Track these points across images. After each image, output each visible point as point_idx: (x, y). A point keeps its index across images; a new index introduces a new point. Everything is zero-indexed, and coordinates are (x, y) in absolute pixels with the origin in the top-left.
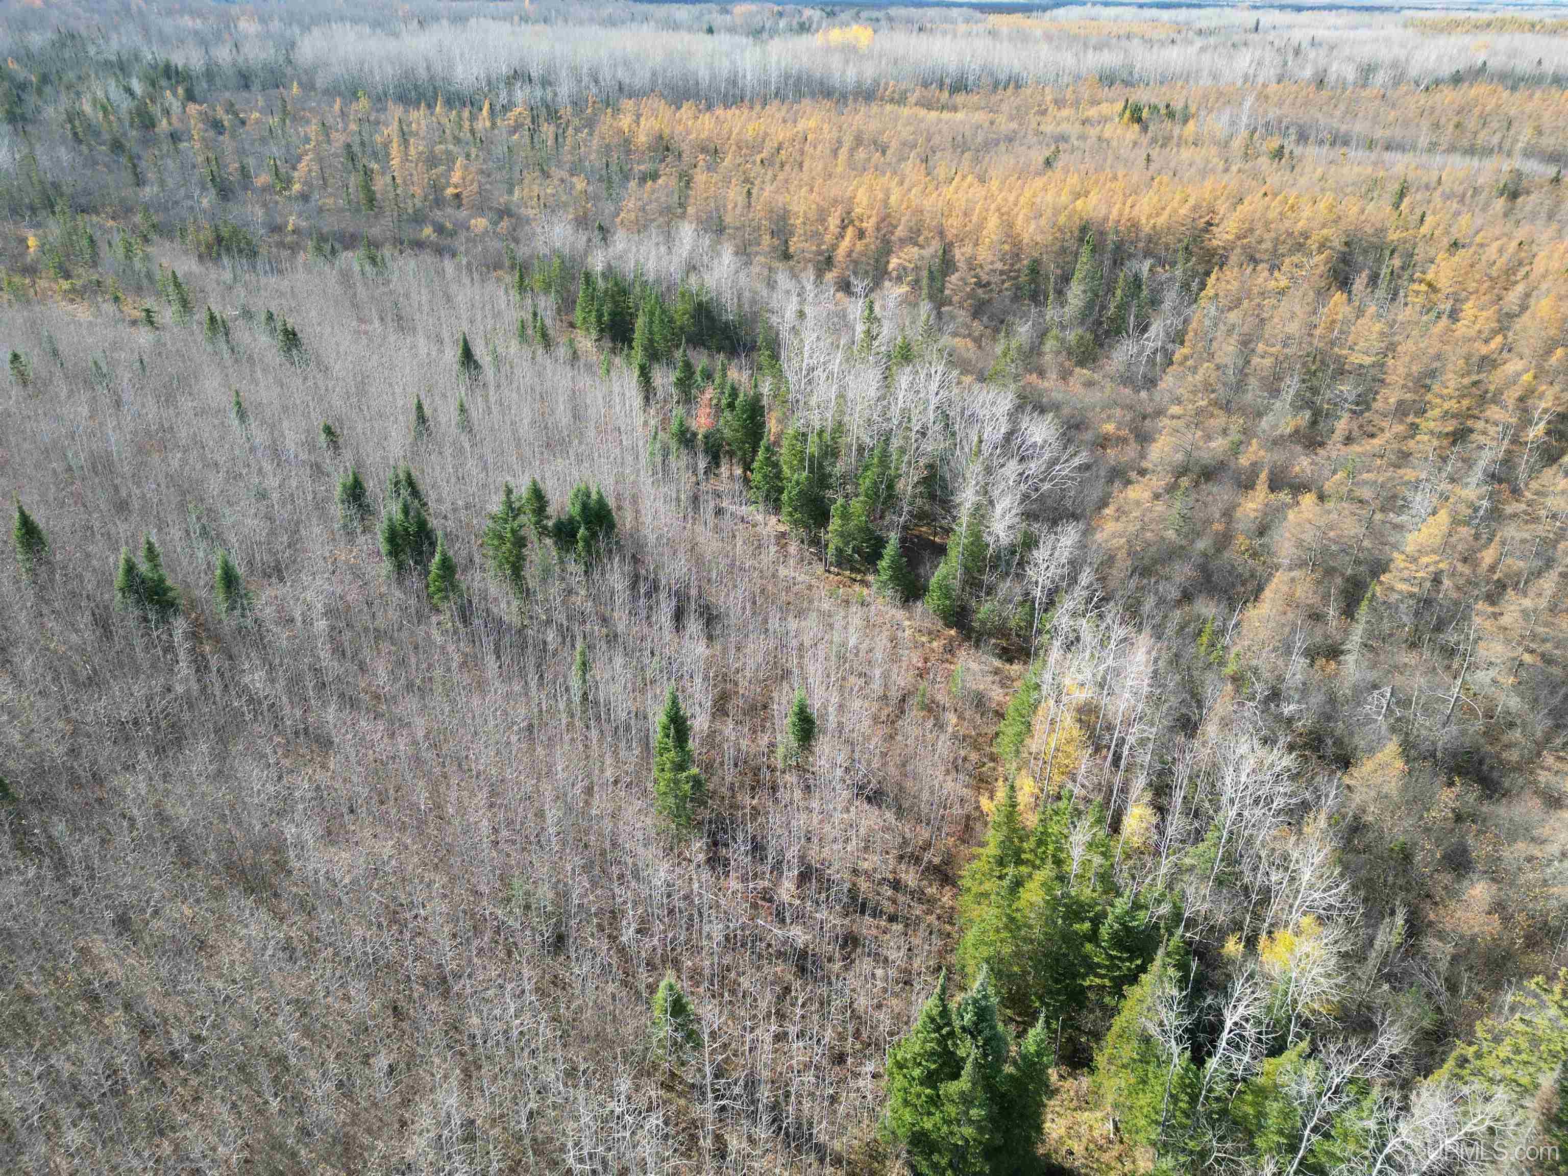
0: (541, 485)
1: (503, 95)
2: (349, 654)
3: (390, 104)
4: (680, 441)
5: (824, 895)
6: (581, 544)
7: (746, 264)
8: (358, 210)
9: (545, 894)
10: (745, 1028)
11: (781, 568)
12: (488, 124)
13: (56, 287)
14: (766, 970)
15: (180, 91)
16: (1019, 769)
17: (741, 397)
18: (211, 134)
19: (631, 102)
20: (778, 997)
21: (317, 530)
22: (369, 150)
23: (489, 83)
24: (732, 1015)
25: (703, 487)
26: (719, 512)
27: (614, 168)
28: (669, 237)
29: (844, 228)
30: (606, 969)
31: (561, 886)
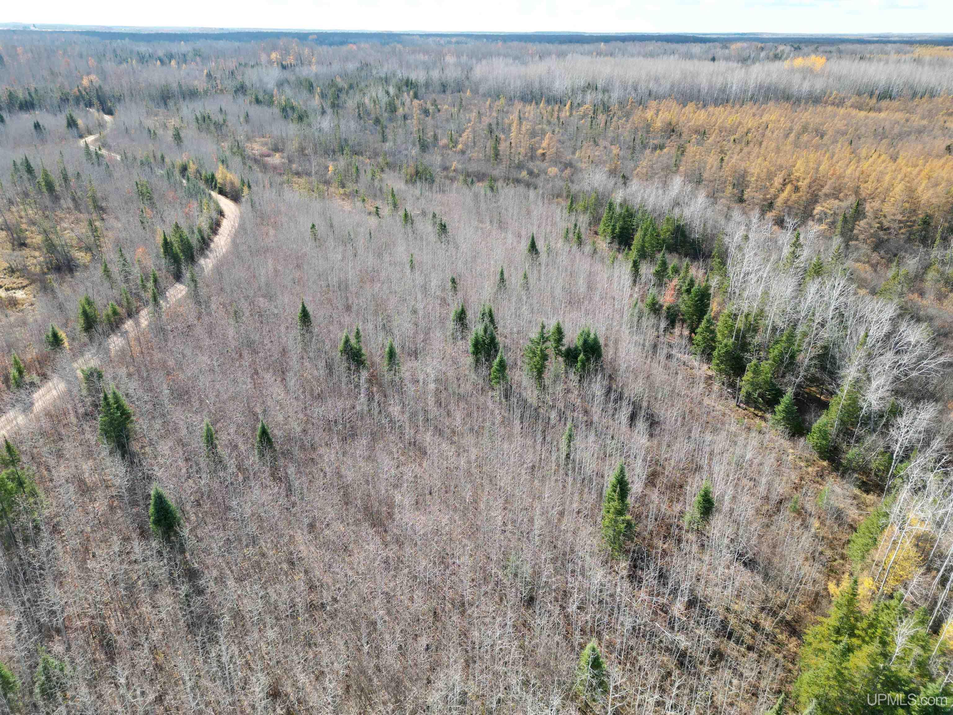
0: (562, 325)
1: (579, 97)
2: (443, 404)
3: (516, 101)
4: (651, 310)
5: (703, 619)
6: (579, 364)
7: (713, 204)
8: (489, 160)
9: (527, 570)
10: (637, 691)
11: (706, 398)
12: (568, 114)
13: (337, 192)
14: (657, 656)
15: (411, 93)
16: (862, 570)
17: (696, 286)
18: (422, 116)
19: (656, 103)
20: (662, 677)
21: (438, 335)
22: (500, 127)
23: (573, 90)
24: (630, 679)
25: (661, 339)
26: (669, 356)
27: (638, 141)
28: (665, 185)
29: (784, 185)
30: (556, 626)
31: (537, 567)
